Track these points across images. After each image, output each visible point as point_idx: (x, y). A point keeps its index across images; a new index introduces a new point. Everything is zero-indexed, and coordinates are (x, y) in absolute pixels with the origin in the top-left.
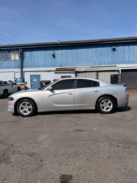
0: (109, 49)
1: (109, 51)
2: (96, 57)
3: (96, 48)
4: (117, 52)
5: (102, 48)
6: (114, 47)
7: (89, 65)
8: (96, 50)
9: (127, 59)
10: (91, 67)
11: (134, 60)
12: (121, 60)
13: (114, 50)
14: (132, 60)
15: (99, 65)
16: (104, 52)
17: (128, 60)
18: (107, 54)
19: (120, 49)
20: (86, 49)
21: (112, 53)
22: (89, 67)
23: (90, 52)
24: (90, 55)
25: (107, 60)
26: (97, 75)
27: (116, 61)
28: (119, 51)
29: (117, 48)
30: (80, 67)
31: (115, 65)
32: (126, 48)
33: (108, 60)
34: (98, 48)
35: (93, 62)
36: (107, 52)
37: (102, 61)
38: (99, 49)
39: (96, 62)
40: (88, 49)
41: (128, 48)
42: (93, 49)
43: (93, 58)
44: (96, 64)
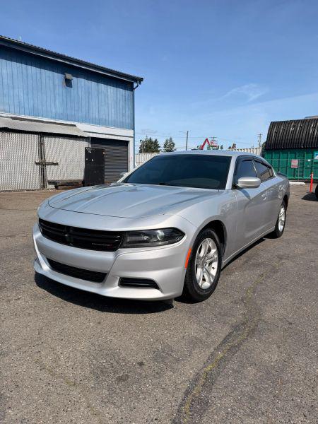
0: (55, 78)
1: (57, 82)
2: (25, 92)
3: (24, 66)
4: (76, 91)
5: (38, 69)
6: (69, 76)
7: (5, 112)
8: (25, 72)
9: (95, 113)
10: (13, 118)
12: (84, 114)
13: (68, 83)
14: (104, 117)
15: (35, 116)
16: (44, 81)
17: (97, 116)
18: (52, 89)
19: (80, 83)
21: (64, 90)
22: (5, 115)
23: (4, 71)
24: (5, 81)
25: (53, 105)
26: (41, 144)
27: (73, 113)
28: (80, 89)
29: (75, 80)
31: (72, 123)
32: (93, 85)
33: (55, 107)
34: (29, 67)
35: (16, 103)
36: (52, 85)
37: (40, 107)
38: (32, 70)
39: (26, 106)
41: (96, 87)
42: (15, 64)
43: (16, 91)
44: (27, 111)
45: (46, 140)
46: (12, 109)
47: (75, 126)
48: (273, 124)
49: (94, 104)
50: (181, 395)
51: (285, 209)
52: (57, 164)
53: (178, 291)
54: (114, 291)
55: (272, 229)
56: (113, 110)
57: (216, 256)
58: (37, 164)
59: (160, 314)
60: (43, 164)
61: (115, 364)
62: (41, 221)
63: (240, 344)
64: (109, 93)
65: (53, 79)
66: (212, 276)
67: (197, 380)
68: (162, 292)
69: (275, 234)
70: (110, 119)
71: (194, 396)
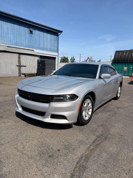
0: (27, 30)
1: (26, 32)
2: (13, 36)
3: (13, 25)
4: (34, 36)
5: (19, 26)
6: (31, 29)
7: (4, 44)
8: (13, 27)
10: (8, 47)
12: (37, 46)
13: (31, 32)
14: (46, 47)
16: (21, 31)
17: (43, 47)
18: (24, 35)
19: (36, 32)
21: (29, 35)
23: (5, 27)
24: (5, 31)
25: (25, 42)
26: (19, 58)
27: (33, 45)
28: (36, 35)
29: (34, 31)
32: (41, 33)
35: (9, 40)
36: (24, 33)
37: (19, 42)
38: (16, 26)
39: (13, 41)
41: (43, 34)
42: (9, 24)
43: (9, 35)
44: (14, 44)
45: (21, 56)
46: (7, 43)
47: (33, 50)
48: (117, 52)
49: (41, 41)
50: (75, 164)
51: (121, 88)
52: (26, 66)
53: (75, 121)
54: (48, 120)
55: (115, 96)
56: (50, 44)
57: (91, 107)
58: (17, 66)
59: (67, 130)
60: (20, 66)
61: (48, 150)
62: (19, 90)
63: (100, 143)
64: (48, 37)
65: (25, 30)
66: (89, 115)
67: (82, 158)
68: (68, 121)
69: (116, 98)
70: (48, 48)
71: (80, 164)
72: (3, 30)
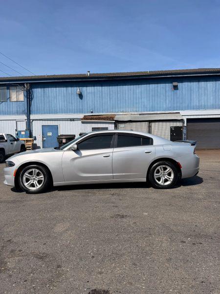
0: (168, 86)
1: (167, 89)
2: (148, 99)
3: (148, 85)
4: (181, 92)
6: (175, 84)
7: (136, 111)
8: (148, 88)
9: (195, 102)
10: (140, 114)
11: (206, 104)
12: (187, 105)
13: (176, 88)
14: (203, 104)
15: (153, 111)
16: (159, 91)
17: (197, 104)
18: (164, 94)
19: (184, 86)
20: (132, 86)
21: (172, 92)
22: (136, 113)
23: (137, 91)
24: (137, 96)
25: (164, 103)
27: (178, 105)
28: (184, 90)
29: (180, 85)
30: (122, 113)
31: (177, 111)
32: (194, 85)
33: (166, 103)
34: (151, 85)
35: (143, 106)
36: (164, 92)
37: (156, 106)
39: (148, 106)
40: (135, 86)
41: (197, 85)
42: (143, 86)
43: (143, 99)
46: (140, 109)
47: (179, 113)
49: (195, 96)
56: (212, 98)
64: (209, 87)
65: (165, 88)
70: (209, 104)
72: (135, 96)
